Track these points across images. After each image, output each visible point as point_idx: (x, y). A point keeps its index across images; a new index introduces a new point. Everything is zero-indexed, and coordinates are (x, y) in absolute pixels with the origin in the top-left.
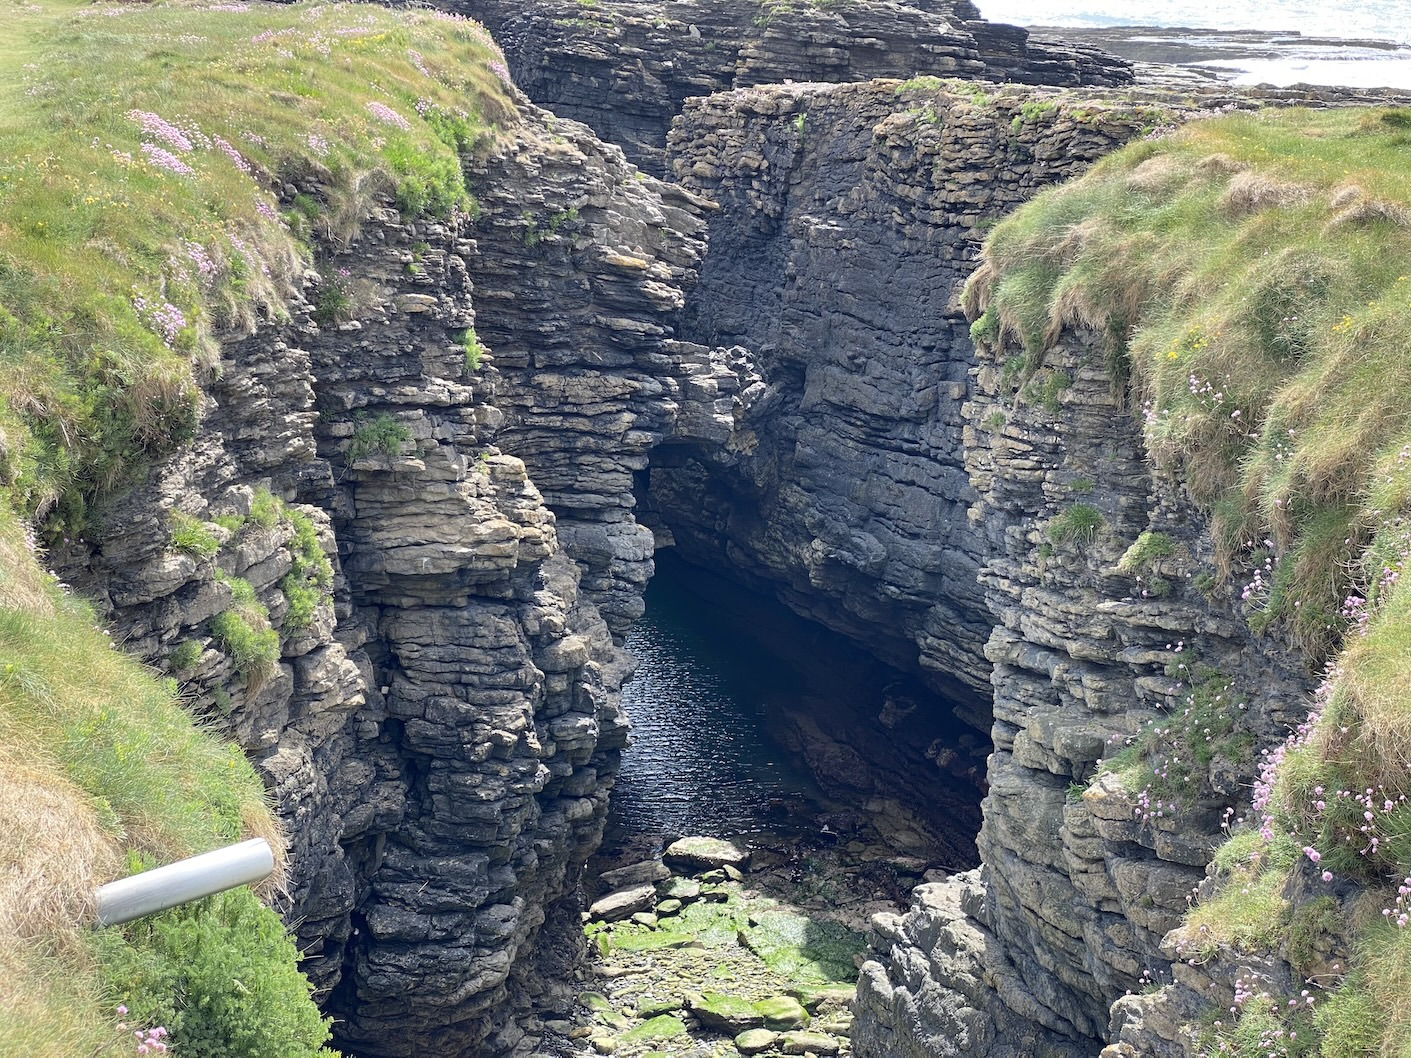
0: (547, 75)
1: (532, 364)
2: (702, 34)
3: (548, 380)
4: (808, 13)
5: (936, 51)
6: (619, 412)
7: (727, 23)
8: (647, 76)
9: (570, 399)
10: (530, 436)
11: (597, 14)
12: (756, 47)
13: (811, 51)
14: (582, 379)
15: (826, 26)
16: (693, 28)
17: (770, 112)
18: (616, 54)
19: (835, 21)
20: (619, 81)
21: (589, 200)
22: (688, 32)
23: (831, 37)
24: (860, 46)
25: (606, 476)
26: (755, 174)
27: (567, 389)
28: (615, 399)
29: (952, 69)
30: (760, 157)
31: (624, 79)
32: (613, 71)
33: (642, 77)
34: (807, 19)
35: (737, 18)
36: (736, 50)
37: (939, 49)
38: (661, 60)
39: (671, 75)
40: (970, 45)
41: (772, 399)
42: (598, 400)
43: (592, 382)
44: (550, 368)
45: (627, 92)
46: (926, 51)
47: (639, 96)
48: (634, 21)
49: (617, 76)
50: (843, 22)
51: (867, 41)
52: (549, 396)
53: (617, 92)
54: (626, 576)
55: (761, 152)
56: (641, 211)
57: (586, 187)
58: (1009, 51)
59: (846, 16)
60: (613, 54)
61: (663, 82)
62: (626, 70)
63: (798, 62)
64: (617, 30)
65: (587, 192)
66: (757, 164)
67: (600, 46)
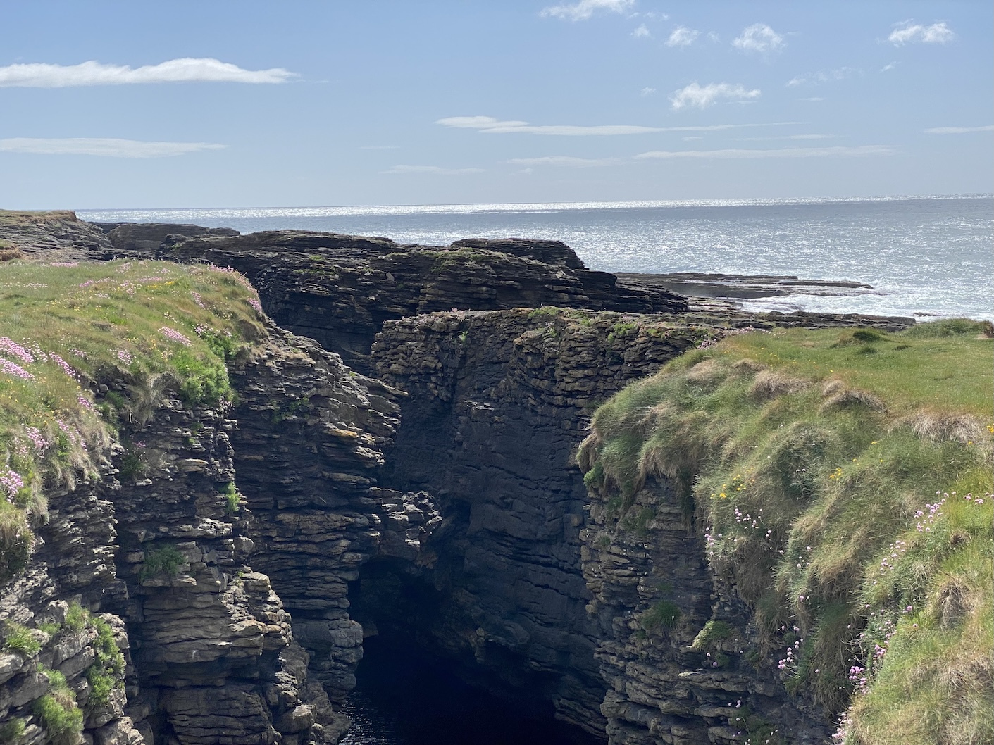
0: (288, 306)
1: (276, 507)
2: (395, 279)
3: (288, 518)
4: (467, 264)
5: (555, 289)
6: (338, 539)
7: (413, 271)
8: (358, 307)
9: (303, 531)
10: (274, 558)
11: (323, 266)
12: (432, 287)
13: (470, 290)
14: (313, 517)
15: (479, 273)
16: (389, 274)
17: (442, 330)
18: (336, 291)
19: (486, 270)
20: (338, 310)
21: (317, 391)
22: (386, 278)
23: (484, 280)
24: (503, 286)
25: (328, 586)
26: (432, 372)
27: (301, 524)
28: (335, 530)
29: (566, 301)
30: (436, 361)
31: (341, 308)
32: (334, 304)
33: (354, 307)
34: (467, 269)
35: (418, 268)
36: (418, 288)
37: (557, 288)
38: (367, 295)
39: (374, 306)
40: (577, 285)
41: (447, 527)
42: (323, 531)
43: (319, 519)
44: (288, 510)
45: (343, 318)
46: (548, 289)
47: (352, 320)
48: (349, 270)
49: (337, 306)
50: (491, 271)
51: (508, 283)
52: (288, 529)
53: (337, 317)
54: (341, 659)
55: (437, 357)
56: (353, 398)
57: (315, 382)
58: (603, 289)
59: (494, 267)
60: (334, 292)
61: (368, 311)
62: (343, 303)
63: (462, 297)
64: (337, 276)
65: (315, 386)
66: (434, 365)
67: (325, 287)
